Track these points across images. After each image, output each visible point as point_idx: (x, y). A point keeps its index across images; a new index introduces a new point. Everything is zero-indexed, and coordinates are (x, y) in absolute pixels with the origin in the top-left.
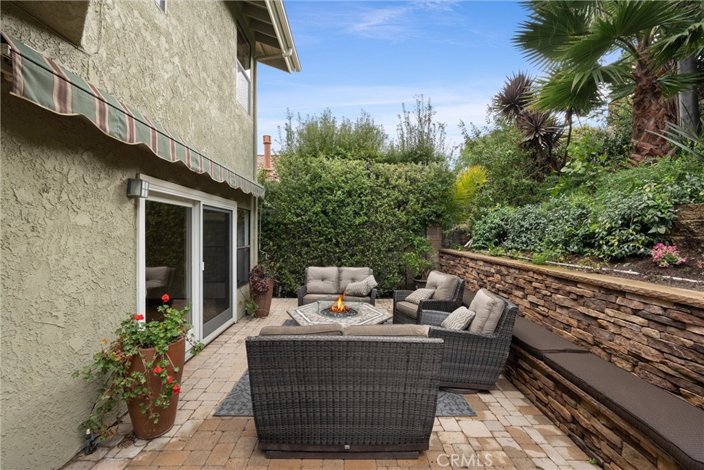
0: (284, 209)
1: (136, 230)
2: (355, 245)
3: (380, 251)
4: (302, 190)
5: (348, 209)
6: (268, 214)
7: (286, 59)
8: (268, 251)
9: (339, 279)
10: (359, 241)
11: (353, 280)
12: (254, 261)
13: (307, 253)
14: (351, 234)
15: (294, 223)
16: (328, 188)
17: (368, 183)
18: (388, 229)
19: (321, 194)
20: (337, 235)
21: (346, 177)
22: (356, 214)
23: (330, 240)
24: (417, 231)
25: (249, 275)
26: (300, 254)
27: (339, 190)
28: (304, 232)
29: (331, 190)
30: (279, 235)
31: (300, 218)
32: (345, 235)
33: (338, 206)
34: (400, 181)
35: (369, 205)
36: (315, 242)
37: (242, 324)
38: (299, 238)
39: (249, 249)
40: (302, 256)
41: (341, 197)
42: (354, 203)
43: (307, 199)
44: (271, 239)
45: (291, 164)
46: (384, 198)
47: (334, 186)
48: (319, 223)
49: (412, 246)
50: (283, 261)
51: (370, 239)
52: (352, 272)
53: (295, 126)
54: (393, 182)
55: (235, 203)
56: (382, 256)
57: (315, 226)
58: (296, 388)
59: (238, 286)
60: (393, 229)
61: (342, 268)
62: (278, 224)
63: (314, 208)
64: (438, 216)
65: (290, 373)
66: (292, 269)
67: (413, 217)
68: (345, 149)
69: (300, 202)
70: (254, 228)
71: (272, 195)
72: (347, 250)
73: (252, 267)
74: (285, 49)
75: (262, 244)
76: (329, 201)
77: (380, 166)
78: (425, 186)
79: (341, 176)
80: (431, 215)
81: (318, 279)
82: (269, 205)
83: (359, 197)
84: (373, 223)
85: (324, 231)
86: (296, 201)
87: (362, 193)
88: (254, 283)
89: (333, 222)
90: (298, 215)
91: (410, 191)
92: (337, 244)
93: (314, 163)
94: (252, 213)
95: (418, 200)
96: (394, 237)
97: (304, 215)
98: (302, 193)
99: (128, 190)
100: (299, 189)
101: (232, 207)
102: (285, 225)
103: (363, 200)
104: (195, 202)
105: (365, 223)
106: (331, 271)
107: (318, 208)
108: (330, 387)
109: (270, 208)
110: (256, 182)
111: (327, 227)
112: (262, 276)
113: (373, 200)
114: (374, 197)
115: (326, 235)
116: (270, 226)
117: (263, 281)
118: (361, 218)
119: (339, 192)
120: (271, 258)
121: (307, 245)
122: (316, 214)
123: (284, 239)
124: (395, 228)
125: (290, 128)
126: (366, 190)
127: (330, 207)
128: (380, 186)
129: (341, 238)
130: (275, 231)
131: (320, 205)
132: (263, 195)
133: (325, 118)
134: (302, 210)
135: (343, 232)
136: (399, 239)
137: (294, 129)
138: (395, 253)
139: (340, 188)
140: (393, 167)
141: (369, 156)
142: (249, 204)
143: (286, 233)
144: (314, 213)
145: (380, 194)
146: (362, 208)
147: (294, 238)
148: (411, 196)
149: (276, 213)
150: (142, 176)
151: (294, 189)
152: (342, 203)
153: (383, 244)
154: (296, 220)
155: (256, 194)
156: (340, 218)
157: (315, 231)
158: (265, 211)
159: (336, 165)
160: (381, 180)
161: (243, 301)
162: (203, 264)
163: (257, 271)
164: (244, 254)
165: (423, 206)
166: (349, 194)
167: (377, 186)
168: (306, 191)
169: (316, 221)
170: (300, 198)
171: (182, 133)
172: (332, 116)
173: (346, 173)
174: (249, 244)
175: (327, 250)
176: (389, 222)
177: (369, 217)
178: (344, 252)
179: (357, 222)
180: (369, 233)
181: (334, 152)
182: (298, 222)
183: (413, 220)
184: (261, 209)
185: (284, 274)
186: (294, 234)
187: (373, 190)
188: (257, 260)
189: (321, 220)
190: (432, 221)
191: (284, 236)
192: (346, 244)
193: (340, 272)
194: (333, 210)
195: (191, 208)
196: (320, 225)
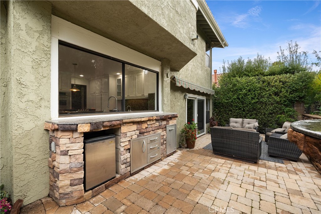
0: (222, 98)
1: (186, 105)
2: (253, 111)
3: (265, 114)
4: (229, 90)
5: (249, 97)
6: (216, 100)
7: (223, 45)
8: (216, 113)
9: (243, 123)
10: (254, 109)
11: (249, 124)
12: (211, 116)
13: (231, 114)
14: (250, 107)
15: (226, 103)
16: (240, 89)
17: (259, 86)
18: (269, 104)
19: (237, 91)
20: (244, 107)
21: (248, 84)
22: (253, 98)
23: (241, 109)
24: (287, 105)
25: (209, 120)
26: (228, 114)
27: (244, 89)
28: (229, 106)
29: (241, 90)
30: (220, 107)
31: (228, 101)
32: (247, 107)
33: (244, 96)
34: (276, 83)
35: (259, 94)
36: (234, 110)
37: (207, 135)
38: (228, 108)
39: (209, 112)
40: (229, 115)
41: (245, 92)
42: (251, 94)
43: (231, 94)
44: (217, 108)
45: (224, 81)
46: (267, 91)
47: (242, 88)
48: (236, 102)
49: (284, 112)
50: (221, 117)
51: (260, 109)
52: (248, 121)
53: (227, 66)
54: (272, 84)
55: (205, 97)
56: (266, 116)
57: (234, 104)
58: (221, 139)
59: (206, 123)
60: (272, 104)
61: (244, 119)
62: (220, 103)
63: (234, 97)
64: (301, 98)
65: (220, 136)
66: (225, 120)
67: (284, 99)
68: (249, 72)
69: (228, 95)
70: (211, 105)
71: (217, 93)
72: (248, 113)
73: (210, 117)
74: (222, 42)
75: (214, 110)
76: (240, 94)
77: (265, 78)
78: (291, 84)
79: (246, 84)
80: (296, 98)
81: (234, 122)
82: (216, 97)
83: (254, 91)
84: (261, 102)
85: (238, 106)
86: (226, 95)
87: (255, 90)
88: (211, 122)
89: (242, 102)
90: (227, 100)
91: (282, 87)
92: (244, 110)
93: (234, 80)
94: (210, 100)
95: (287, 91)
96: (273, 108)
97: (230, 100)
98: (229, 92)
99: (185, 97)
100: (227, 90)
101: (204, 98)
102: (222, 103)
103: (256, 93)
104: (195, 98)
105: (257, 102)
106: (240, 120)
107: (235, 97)
108: (229, 140)
109: (217, 97)
110: (212, 90)
111: (239, 104)
112: (214, 120)
113: (261, 92)
114: (262, 91)
115: (239, 107)
116: (217, 104)
117: (214, 122)
118: (255, 100)
119: (244, 91)
120: (217, 115)
121: (231, 110)
122: (235, 99)
123: (222, 108)
124: (273, 104)
125: (224, 67)
126: (257, 89)
127: (240, 96)
128: (265, 86)
129: (246, 108)
130: (218, 106)
131: (236, 96)
132: (214, 93)
133: (239, 61)
134: (229, 98)
135: (246, 106)
136: (276, 109)
137: (226, 67)
138: (273, 115)
139: (245, 88)
140: (272, 77)
141: (260, 74)
142: (209, 97)
143: (223, 106)
144: (234, 99)
145: (265, 90)
146: (255, 96)
147: (226, 108)
148: (283, 89)
149: (219, 99)
150: (187, 94)
151: (226, 90)
152: (246, 95)
153: (266, 111)
154: (226, 101)
155: (212, 94)
156: (245, 100)
157: (234, 105)
158: (215, 99)
159: (244, 80)
160: (265, 84)
161: (207, 128)
162: (197, 115)
163: (212, 119)
164: (208, 113)
165: (290, 93)
166: (249, 91)
167: (263, 86)
168: (231, 91)
169: (234, 102)
170: (228, 93)
171: (193, 81)
172: (243, 59)
173: (248, 82)
174: (209, 110)
175: (240, 113)
176: (270, 101)
177: (259, 100)
178: (247, 114)
179: (253, 102)
180: (259, 106)
181: (243, 74)
182: (228, 102)
183: (284, 100)
184: (213, 98)
185: (222, 121)
186: (226, 107)
187: (261, 88)
188: (212, 115)
189: (236, 101)
190: (296, 101)
191: (222, 107)
192: (248, 110)
193: (243, 120)
194: (242, 97)
195: (194, 100)
196: (236, 103)
